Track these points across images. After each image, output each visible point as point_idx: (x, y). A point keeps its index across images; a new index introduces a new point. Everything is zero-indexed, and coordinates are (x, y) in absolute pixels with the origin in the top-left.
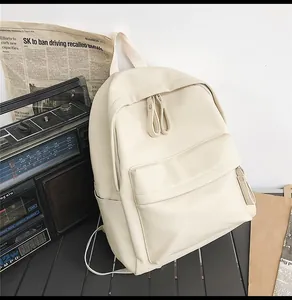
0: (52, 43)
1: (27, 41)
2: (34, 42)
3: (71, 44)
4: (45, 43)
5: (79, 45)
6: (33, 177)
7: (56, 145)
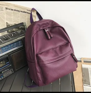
0: (15, 10)
1: (7, 9)
2: (9, 9)
3: (21, 12)
4: (13, 10)
5: (24, 12)
6: (7, 54)
7: (15, 44)
